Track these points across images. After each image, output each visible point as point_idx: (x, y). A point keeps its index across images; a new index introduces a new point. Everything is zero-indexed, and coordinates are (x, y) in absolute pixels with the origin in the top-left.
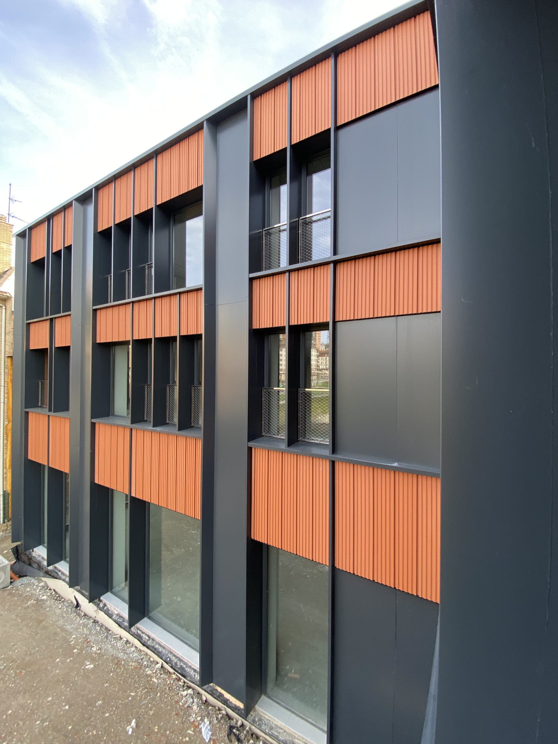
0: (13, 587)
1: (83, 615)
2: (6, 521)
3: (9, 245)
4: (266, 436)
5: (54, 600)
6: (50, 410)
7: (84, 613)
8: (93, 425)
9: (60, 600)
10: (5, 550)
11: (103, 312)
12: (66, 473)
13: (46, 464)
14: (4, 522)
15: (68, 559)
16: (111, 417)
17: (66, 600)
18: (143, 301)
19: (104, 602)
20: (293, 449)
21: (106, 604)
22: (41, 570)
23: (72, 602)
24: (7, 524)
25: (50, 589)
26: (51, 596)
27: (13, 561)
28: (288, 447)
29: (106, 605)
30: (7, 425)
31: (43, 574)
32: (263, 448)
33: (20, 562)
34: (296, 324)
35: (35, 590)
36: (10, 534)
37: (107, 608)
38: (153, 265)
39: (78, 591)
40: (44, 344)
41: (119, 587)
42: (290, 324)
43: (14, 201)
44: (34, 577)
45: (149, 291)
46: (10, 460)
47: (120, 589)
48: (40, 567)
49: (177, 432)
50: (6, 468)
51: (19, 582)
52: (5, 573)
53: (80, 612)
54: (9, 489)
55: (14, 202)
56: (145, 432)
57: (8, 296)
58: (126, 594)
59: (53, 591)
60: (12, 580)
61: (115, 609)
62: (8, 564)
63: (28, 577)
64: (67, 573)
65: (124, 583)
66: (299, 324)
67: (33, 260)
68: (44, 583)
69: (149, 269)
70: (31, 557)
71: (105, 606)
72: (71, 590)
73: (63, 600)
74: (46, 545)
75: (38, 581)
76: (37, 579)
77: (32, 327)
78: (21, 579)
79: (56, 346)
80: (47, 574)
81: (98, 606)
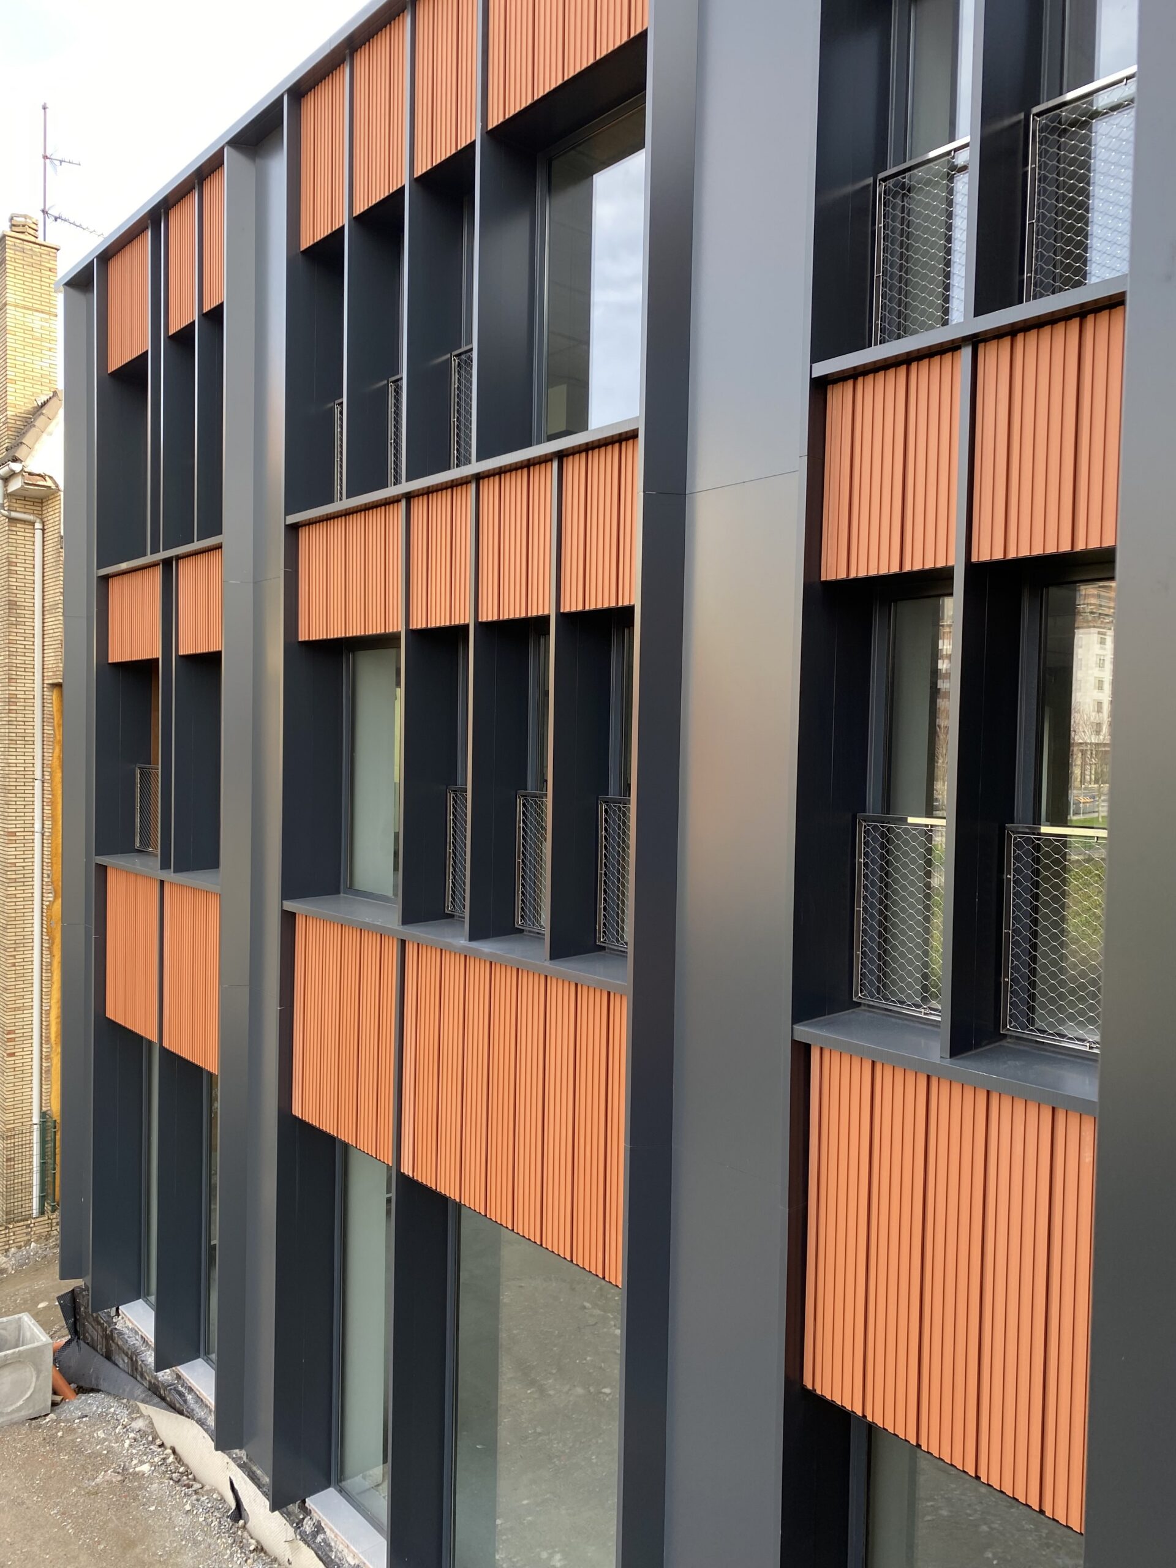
0: (58, 1421)
1: (252, 1548)
2: (48, 1207)
3: (47, 316)
4: (870, 1006)
5: (171, 1482)
6: (165, 865)
7: (258, 1542)
8: (289, 919)
9: (189, 1486)
10: (42, 1301)
11: (318, 532)
12: (210, 1074)
13: (155, 1039)
14: (42, 1212)
15: (214, 1356)
16: (342, 895)
17: (207, 1488)
18: (442, 490)
19: (316, 1517)
20: (970, 1067)
21: (323, 1525)
22: (139, 1378)
23: (222, 1500)
24: (49, 1219)
25: (162, 1445)
26: (163, 1468)
27: (63, 1336)
28: (951, 1056)
29: (323, 1529)
30: (52, 902)
31: (144, 1392)
32: (853, 1051)
33: (81, 1342)
34: (998, 555)
35: (119, 1439)
36: (57, 1250)
37: (324, 1540)
38: (475, 355)
39: (239, 1466)
40: (150, 648)
41: (364, 1478)
42: (974, 559)
43: (58, 163)
44: (118, 1397)
45: (462, 451)
46: (57, 1018)
47: (367, 1484)
48: (135, 1370)
49: (548, 963)
50: (48, 1041)
51: (77, 1408)
52: (39, 1372)
53: (246, 1534)
54: (55, 1107)
55: (59, 168)
56: (447, 957)
57: (49, 487)
58: (381, 1504)
59: (169, 1451)
60: (58, 1398)
61: (348, 1547)
62: (45, 1345)
63: (100, 1396)
64: (211, 1400)
65: (378, 1466)
66: (1012, 555)
67: (115, 364)
68: (147, 1421)
69: (463, 372)
70: (111, 1331)
71: (318, 1533)
72: (221, 1458)
73: (197, 1486)
74: (153, 1299)
75: (130, 1414)
76: (126, 1407)
77: (116, 588)
78: (83, 1397)
79: (181, 653)
80: (155, 1394)
81: (298, 1525)
